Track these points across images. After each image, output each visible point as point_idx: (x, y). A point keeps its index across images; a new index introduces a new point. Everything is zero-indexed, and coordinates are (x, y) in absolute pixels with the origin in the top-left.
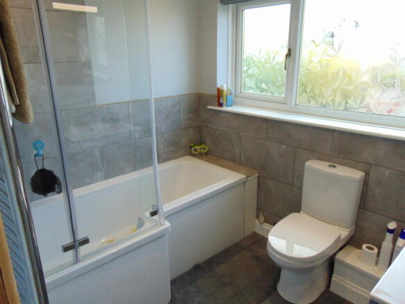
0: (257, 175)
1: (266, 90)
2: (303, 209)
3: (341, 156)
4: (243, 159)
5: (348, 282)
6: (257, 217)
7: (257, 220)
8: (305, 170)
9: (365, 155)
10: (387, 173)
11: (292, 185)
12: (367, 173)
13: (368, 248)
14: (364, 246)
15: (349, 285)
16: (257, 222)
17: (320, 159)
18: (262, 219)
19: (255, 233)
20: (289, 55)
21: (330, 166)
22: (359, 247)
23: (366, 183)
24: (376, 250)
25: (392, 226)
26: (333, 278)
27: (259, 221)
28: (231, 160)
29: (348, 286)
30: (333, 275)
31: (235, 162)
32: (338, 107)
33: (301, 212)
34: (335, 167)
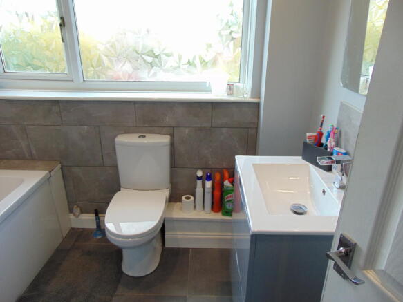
0: (60, 166)
1: (41, 67)
2: (122, 185)
3: (147, 125)
4: (34, 152)
5: (178, 233)
6: (71, 211)
7: (72, 214)
8: (116, 146)
9: (167, 120)
10: (187, 131)
11: (104, 166)
12: (172, 136)
13: (186, 198)
14: (183, 198)
15: (180, 234)
16: (72, 216)
17: (127, 132)
18: (77, 211)
19: (73, 229)
20: (63, 25)
21: (140, 137)
22: (180, 201)
23: (172, 144)
24: (192, 198)
25: (200, 174)
26: (166, 236)
27: (74, 215)
28: (18, 158)
29: (180, 236)
30: (166, 233)
31: (24, 158)
32: (129, 78)
33: (122, 189)
34: (144, 136)
